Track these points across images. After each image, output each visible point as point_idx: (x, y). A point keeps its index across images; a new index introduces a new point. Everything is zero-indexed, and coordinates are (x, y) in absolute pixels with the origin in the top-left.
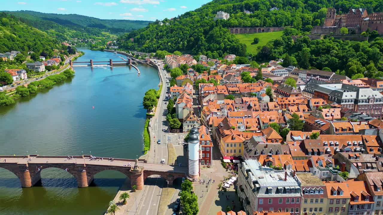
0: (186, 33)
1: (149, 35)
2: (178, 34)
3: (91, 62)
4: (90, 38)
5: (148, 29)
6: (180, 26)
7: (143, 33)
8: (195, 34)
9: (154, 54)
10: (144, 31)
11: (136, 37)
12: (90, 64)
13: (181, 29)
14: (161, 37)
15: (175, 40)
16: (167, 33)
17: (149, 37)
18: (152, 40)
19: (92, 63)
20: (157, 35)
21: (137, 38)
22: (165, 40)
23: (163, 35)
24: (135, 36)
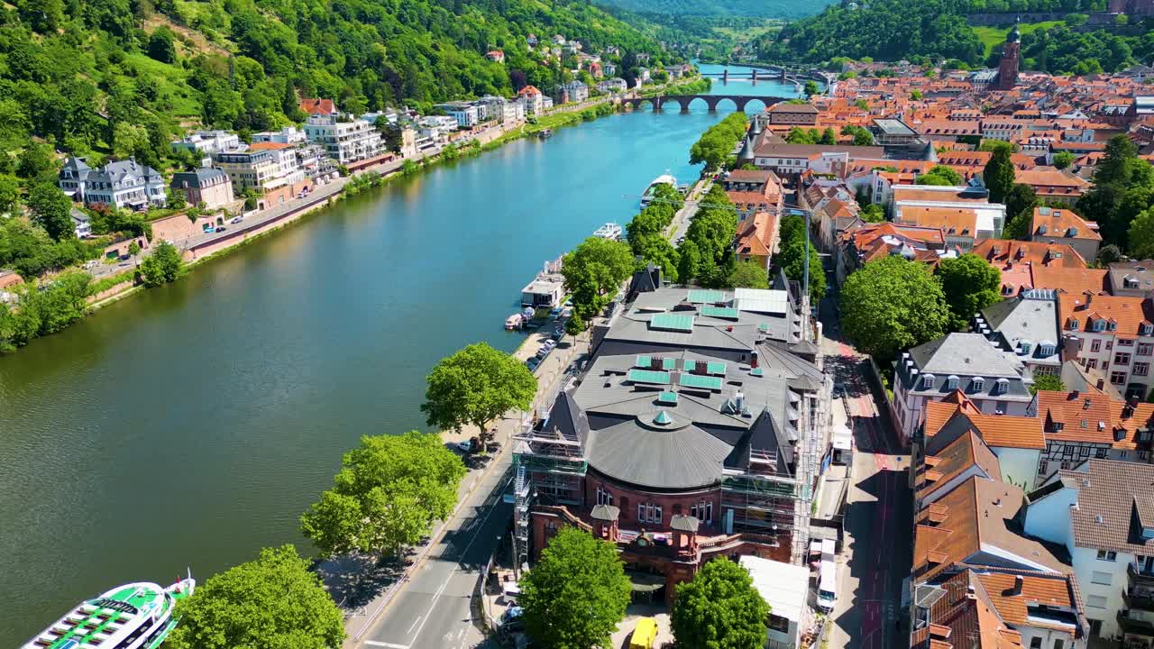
0: (892, 26)
1: (824, 31)
2: (878, 27)
3: (725, 74)
4: (691, 41)
5: (824, 19)
6: (884, 13)
7: (812, 27)
8: (907, 27)
9: (827, 63)
10: (815, 22)
11: (796, 36)
12: (722, 77)
13: (885, 18)
14: (845, 34)
15: (869, 39)
16: (859, 25)
17: (822, 34)
18: (828, 40)
19: (728, 76)
20: (839, 28)
21: (799, 38)
22: (852, 38)
23: (849, 31)
24: (793, 34)
